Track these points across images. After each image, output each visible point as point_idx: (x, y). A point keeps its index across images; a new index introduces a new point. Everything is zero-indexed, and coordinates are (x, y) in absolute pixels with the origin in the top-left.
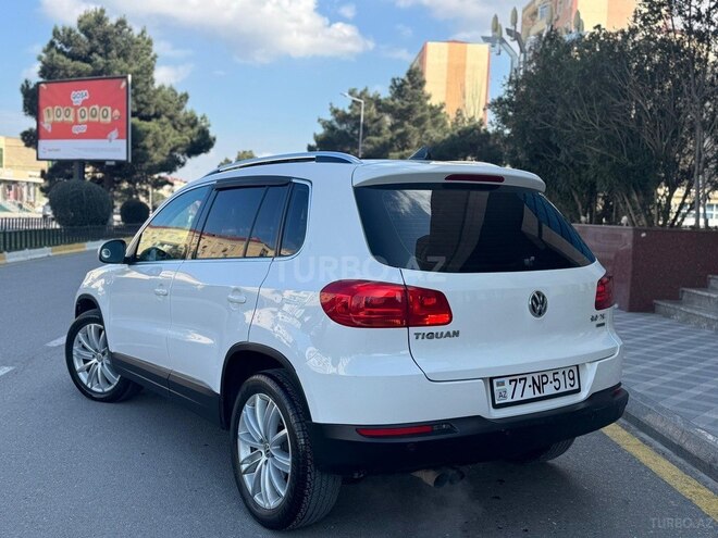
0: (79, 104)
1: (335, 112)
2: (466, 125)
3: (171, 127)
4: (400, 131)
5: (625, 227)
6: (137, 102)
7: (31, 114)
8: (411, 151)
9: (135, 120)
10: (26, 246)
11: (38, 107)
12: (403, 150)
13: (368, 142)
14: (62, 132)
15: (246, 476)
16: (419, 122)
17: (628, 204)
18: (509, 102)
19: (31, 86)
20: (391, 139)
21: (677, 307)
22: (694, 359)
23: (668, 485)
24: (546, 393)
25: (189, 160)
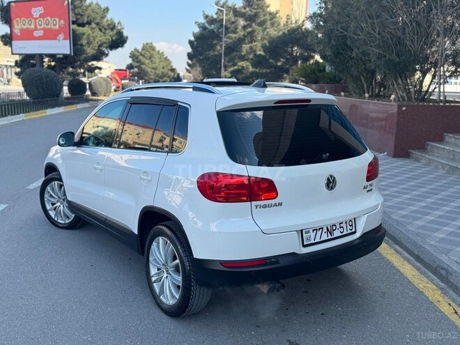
0: (37, 16)
1: (206, 17)
2: (293, 25)
3: (98, 30)
4: (249, 30)
5: (392, 103)
6: (75, 14)
7: (6, 23)
8: (256, 43)
9: (75, 27)
10: (9, 114)
11: (10, 19)
12: (252, 43)
13: (228, 38)
14: (27, 35)
15: (155, 284)
16: (262, 24)
17: (396, 86)
18: (320, 15)
19: (5, 4)
20: (244, 36)
21: (423, 155)
22: (431, 193)
23: (409, 282)
24: (335, 236)
25: (111, 52)
